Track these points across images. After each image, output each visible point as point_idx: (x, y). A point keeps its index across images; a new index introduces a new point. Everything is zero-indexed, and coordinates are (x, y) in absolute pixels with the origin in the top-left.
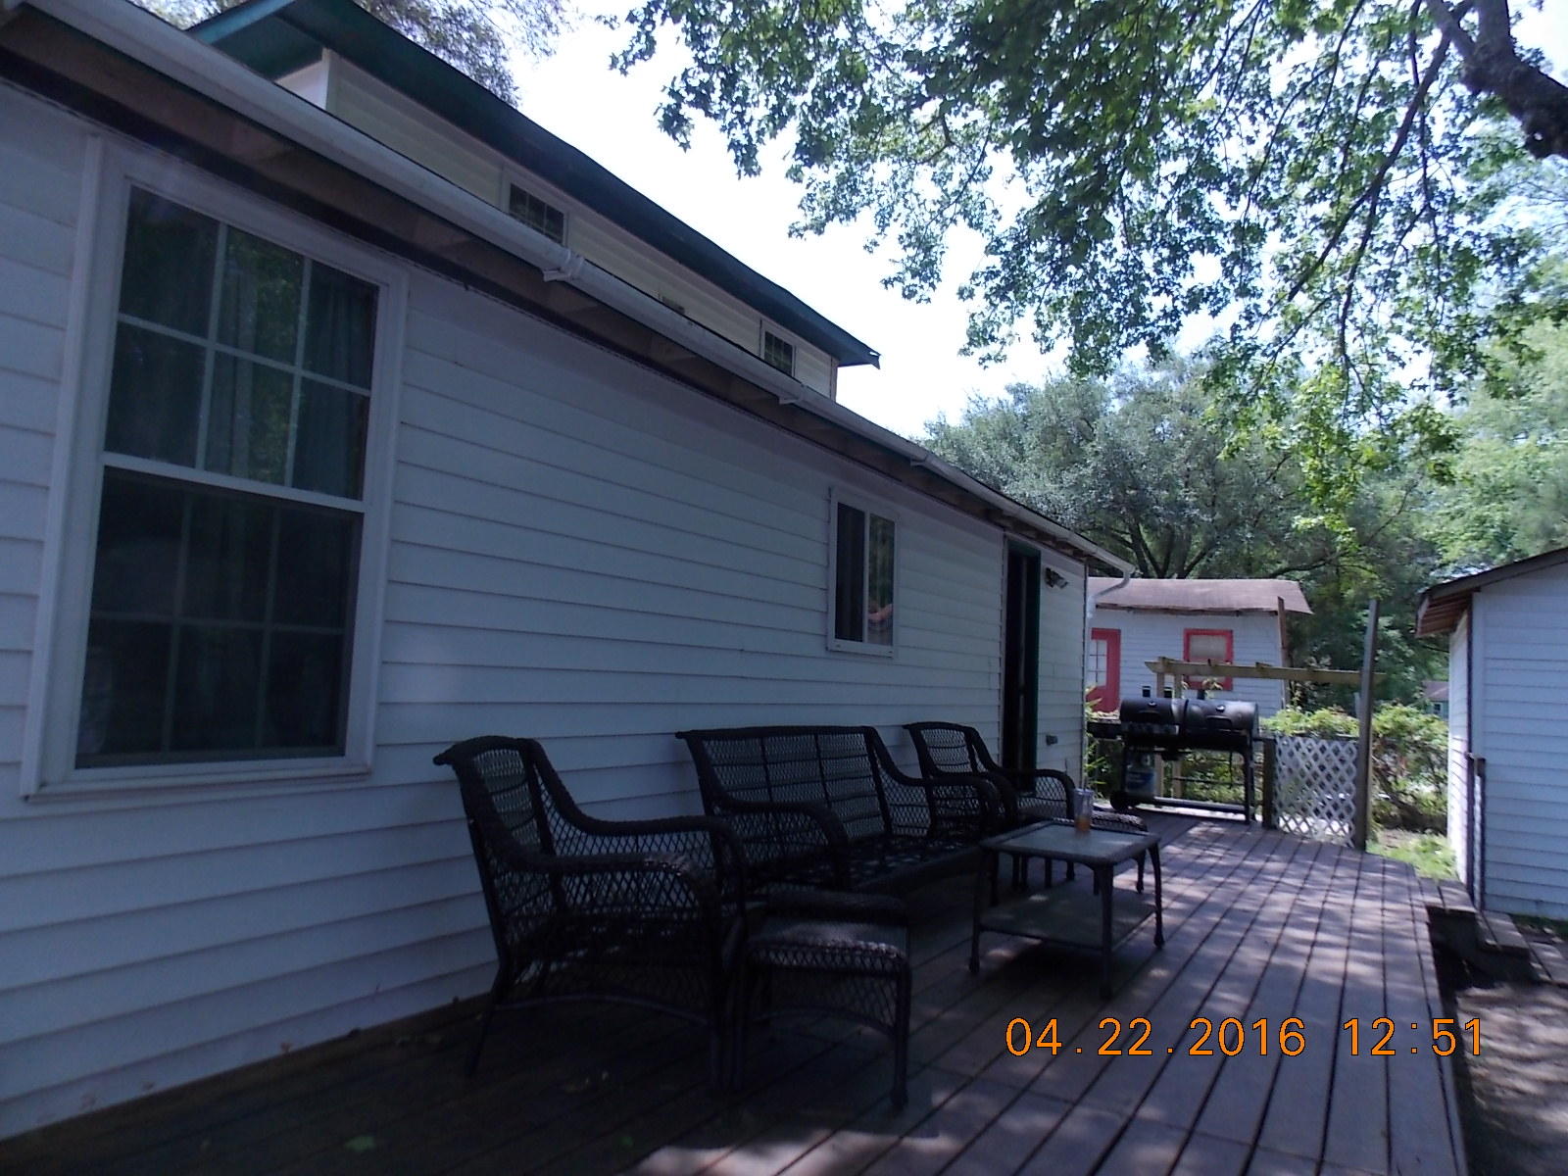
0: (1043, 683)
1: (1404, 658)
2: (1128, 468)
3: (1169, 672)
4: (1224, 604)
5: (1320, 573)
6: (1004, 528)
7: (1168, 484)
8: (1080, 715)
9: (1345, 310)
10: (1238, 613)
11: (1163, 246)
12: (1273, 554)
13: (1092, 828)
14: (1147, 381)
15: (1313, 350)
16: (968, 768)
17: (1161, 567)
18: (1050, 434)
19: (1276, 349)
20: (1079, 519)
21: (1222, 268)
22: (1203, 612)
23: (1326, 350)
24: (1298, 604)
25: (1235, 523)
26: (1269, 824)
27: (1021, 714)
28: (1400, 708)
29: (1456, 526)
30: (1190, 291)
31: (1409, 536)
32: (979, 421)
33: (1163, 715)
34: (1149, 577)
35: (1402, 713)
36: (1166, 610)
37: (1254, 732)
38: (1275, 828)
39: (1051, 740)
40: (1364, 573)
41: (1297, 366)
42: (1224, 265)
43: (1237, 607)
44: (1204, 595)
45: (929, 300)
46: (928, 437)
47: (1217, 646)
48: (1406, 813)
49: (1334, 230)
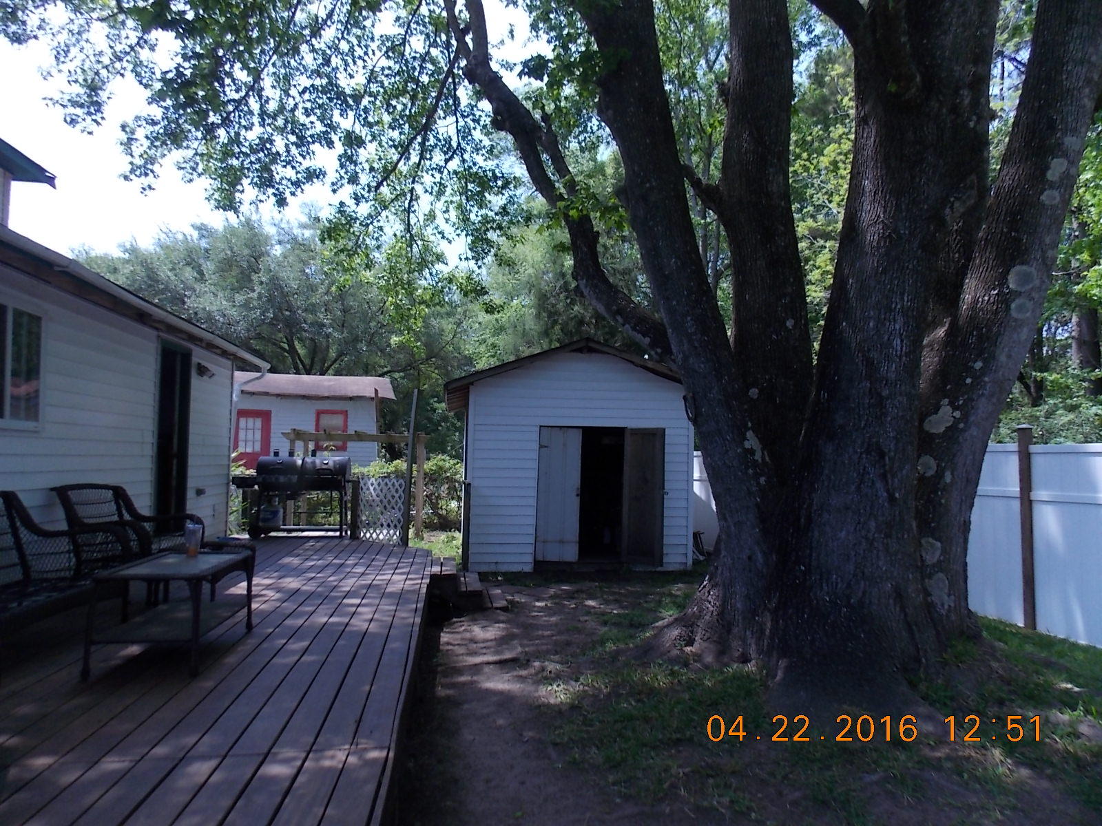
0: (193, 451)
1: (456, 427)
2: (285, 295)
3: (299, 439)
4: (342, 393)
5: (410, 375)
6: (157, 329)
7: (312, 309)
8: (226, 472)
9: (409, 204)
10: (351, 399)
11: (292, 134)
12: (382, 362)
13: (201, 553)
14: (300, 235)
15: (391, 226)
16: (116, 518)
17: (308, 367)
18: (227, 265)
19: (369, 222)
20: (248, 330)
21: (338, 162)
22: (328, 398)
23: (399, 227)
24: (388, 392)
25: (356, 340)
26: (354, 537)
27: (174, 473)
28: (440, 456)
29: (482, 349)
30: (307, 169)
31: (459, 353)
32: (168, 247)
33: (289, 468)
34: (299, 374)
35: (441, 460)
36: (304, 397)
37: (347, 476)
38: (358, 538)
39: (200, 492)
40: (434, 375)
41: (381, 235)
42: (340, 160)
43: (351, 395)
44: (330, 386)
45: (90, 133)
46: (122, 255)
47: (337, 421)
48: (442, 521)
49: (404, 150)
